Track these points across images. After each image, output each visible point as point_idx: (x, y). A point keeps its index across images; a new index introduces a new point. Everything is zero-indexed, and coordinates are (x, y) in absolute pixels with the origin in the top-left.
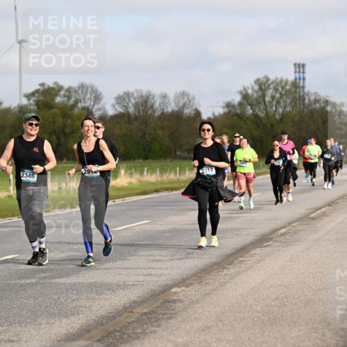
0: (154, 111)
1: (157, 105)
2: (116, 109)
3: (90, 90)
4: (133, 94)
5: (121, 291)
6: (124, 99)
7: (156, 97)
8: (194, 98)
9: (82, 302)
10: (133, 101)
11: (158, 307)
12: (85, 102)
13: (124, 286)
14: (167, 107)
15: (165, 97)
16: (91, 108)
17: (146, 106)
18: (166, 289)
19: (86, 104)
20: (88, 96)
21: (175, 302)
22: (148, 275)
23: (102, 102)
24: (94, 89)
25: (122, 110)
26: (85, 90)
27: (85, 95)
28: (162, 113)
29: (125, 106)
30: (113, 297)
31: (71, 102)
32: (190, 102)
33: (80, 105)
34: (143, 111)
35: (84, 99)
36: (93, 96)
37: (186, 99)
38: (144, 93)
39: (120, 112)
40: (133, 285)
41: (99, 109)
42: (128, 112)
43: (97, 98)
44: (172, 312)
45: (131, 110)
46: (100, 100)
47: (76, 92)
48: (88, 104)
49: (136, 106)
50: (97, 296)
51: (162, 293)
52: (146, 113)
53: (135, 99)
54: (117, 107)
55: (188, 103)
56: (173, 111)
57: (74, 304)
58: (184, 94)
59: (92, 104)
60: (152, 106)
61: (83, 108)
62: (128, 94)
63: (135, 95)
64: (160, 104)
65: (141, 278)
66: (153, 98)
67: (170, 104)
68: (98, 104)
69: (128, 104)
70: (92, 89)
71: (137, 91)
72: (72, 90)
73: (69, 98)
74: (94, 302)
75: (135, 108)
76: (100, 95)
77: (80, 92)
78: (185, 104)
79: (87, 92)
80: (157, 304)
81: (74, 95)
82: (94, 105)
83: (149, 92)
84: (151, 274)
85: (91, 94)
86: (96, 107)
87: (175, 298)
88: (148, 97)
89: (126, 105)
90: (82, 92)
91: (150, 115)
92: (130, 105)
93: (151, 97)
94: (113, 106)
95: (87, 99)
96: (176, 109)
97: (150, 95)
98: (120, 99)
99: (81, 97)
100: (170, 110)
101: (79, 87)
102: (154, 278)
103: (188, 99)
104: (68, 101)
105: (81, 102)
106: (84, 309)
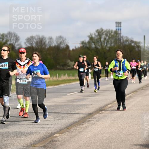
0: (46, 46)
1: (47, 43)
2: (26, 45)
3: (13, 35)
5: (29, 136)
6: (31, 40)
7: (47, 39)
8: (65, 39)
9: (9, 141)
10: (35, 41)
11: (48, 144)
12: (11, 41)
13: (31, 133)
14: (52, 44)
15: (51, 38)
16: (14, 44)
17: (42, 43)
18: (52, 135)
20: (13, 38)
21: (56, 141)
25: (29, 45)
26: (11, 35)
27: (11, 38)
28: (50, 47)
29: (31, 43)
30: (25, 139)
31: (4, 41)
32: (64, 41)
33: (8, 43)
34: (40, 46)
35: (10, 40)
37: (61, 40)
38: (41, 36)
39: (29, 46)
40: (35, 133)
41: (18, 45)
42: (32, 46)
43: (17, 39)
44: (55, 146)
45: (34, 45)
47: (6, 36)
48: (13, 42)
49: (37, 43)
50: (17, 138)
51: (50, 137)
52: (42, 46)
54: (27, 44)
55: (62, 42)
56: (55, 46)
57: (5, 143)
58: (60, 37)
59: (15, 42)
60: (45, 43)
61: (10, 44)
62: (32, 38)
63: (36, 38)
64: (49, 42)
65: (39, 129)
66: (45, 39)
67: (54, 42)
68: (18, 42)
70: (15, 35)
71: (37, 36)
72: (4, 35)
73: (3, 39)
75: (36, 44)
76: (18, 38)
77: (8, 36)
78: (61, 42)
79: (12, 36)
80: (47, 142)
81: (5, 37)
83: (43, 36)
84: (44, 127)
85: (14, 37)
86: (17, 43)
87: (56, 139)
88: (42, 39)
90: (10, 36)
91: (44, 48)
92: (34, 43)
93: (44, 39)
94: (25, 43)
96: (56, 45)
97: (44, 38)
98: (29, 40)
100: (53, 45)
101: (8, 34)
102: (46, 129)
103: (63, 40)
104: (2, 41)
105: (9, 41)
106: (10, 145)
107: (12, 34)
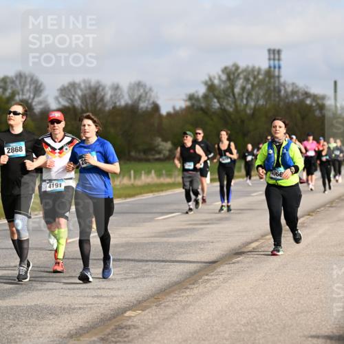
0: (105, 105)
1: (108, 97)
2: (59, 103)
3: (29, 80)
4: (79, 85)
5: (66, 316)
6: (69, 90)
7: (107, 89)
8: (151, 89)
9: (20, 329)
10: (80, 93)
11: (109, 334)
12: (23, 94)
13: (69, 310)
14: (119, 100)
15: (116, 88)
16: (30, 101)
17: (95, 99)
18: (119, 313)
19: (24, 97)
20: (27, 87)
21: (129, 327)
22: (98, 297)
23: (44, 95)
24: (35, 78)
25: (66, 104)
26: (23, 80)
27: (24, 86)
28: (114, 108)
29: (70, 99)
30: (57, 322)
31: (8, 94)
32: (146, 93)
33: (17, 98)
34: (91, 104)
35: (22, 90)
36: (32, 87)
37: (142, 91)
38: (93, 84)
40: (80, 308)
41: (40, 103)
42: (74, 107)
43: (38, 89)
44: (126, 339)
45: (78, 103)
46: (41, 91)
47: (13, 82)
48: (27, 96)
49: (83, 98)
50: (37, 322)
51: (114, 318)
52: (95, 106)
53: (81, 90)
54: (60, 100)
55: (144, 95)
56: (127, 105)
58: (139, 85)
59: (32, 96)
60: (102, 99)
62: (73, 85)
63: (83, 86)
64: (111, 97)
65: (90, 301)
66: (103, 89)
67: (123, 97)
68: (39, 96)
69: (74, 96)
70: (32, 79)
71: (84, 81)
72: (8, 80)
73: (5, 89)
74: (35, 329)
75: (82, 102)
76: (40, 86)
77: (18, 82)
78: (140, 98)
79: (25, 82)
80: (109, 331)
81: (10, 86)
82: (34, 98)
83: (98, 82)
84: (101, 296)
85: (30, 85)
86: (36, 100)
87: (129, 323)
88: (97, 89)
89: (71, 97)
90: (20, 83)
91: (100, 109)
92: (77, 97)
93: (101, 89)
94: (57, 98)
95: (25, 90)
96: (130, 102)
97: (100, 86)
98: (65, 91)
99: (19, 88)
100: (123, 103)
101: (16, 77)
102: (105, 301)
103: (144, 91)
104: (3, 93)
105: (19, 94)
106: (22, 337)
107: (26, 78)
